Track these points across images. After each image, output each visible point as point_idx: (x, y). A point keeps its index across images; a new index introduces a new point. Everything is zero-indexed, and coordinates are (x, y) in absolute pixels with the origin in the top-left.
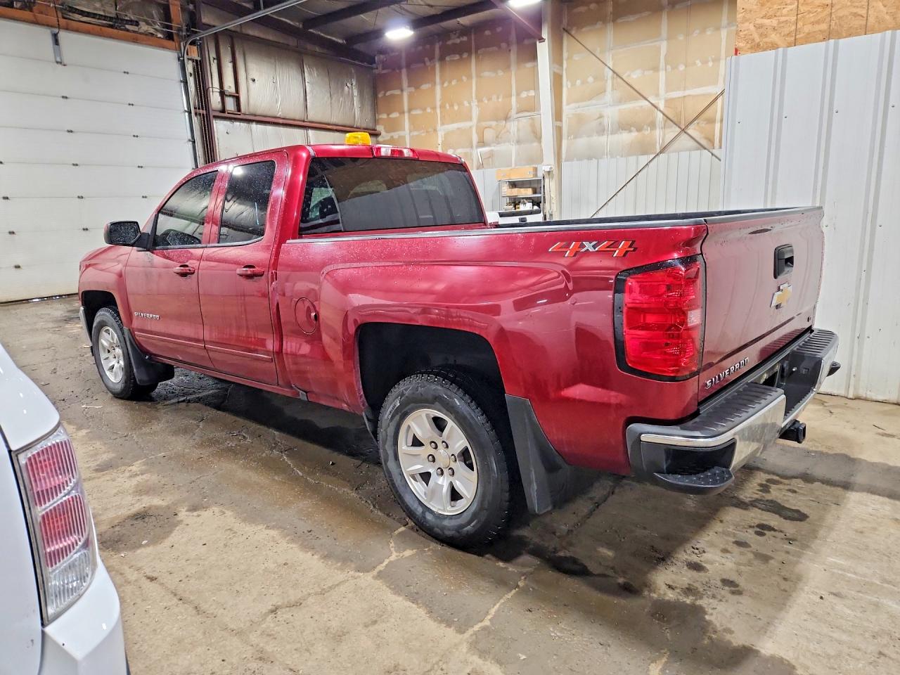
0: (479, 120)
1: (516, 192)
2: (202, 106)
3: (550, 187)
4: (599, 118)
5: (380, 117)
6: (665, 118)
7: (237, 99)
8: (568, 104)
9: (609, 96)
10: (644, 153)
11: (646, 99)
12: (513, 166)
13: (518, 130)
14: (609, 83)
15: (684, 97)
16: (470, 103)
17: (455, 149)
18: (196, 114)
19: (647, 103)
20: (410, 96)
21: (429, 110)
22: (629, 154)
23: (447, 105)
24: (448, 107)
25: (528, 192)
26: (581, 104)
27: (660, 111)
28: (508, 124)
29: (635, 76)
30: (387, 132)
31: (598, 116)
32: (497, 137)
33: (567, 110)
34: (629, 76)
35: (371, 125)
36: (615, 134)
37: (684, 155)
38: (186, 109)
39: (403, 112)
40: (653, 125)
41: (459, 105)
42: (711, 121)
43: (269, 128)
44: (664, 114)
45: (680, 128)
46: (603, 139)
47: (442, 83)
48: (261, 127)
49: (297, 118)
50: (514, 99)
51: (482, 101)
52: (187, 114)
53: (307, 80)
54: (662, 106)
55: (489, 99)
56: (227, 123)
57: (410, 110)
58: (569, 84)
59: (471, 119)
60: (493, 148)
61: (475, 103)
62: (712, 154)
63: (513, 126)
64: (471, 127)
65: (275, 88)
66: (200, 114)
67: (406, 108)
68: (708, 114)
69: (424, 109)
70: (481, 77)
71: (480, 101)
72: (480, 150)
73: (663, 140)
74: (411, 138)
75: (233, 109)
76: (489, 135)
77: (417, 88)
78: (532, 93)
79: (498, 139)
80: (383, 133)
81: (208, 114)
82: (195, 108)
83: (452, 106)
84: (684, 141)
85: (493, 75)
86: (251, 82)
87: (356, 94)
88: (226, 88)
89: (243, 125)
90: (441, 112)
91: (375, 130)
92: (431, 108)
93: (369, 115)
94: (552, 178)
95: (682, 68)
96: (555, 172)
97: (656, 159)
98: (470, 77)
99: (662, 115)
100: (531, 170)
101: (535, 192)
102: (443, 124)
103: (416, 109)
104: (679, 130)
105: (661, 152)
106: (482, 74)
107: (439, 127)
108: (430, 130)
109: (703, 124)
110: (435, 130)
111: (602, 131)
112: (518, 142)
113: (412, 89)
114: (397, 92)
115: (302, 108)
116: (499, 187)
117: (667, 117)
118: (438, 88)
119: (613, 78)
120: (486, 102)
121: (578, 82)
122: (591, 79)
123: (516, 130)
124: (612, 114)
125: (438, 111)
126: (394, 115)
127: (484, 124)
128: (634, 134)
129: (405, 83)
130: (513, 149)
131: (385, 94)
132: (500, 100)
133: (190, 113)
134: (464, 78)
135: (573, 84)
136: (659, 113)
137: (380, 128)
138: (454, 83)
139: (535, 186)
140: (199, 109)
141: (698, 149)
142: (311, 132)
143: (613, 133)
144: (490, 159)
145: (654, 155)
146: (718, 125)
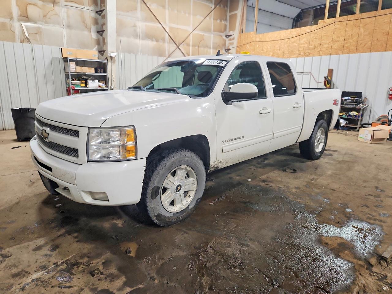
1: (83, 70)
6: (170, 37)
9: (139, 14)
10: (161, 55)
11: (160, 24)
12: (65, 46)
13: (68, 16)
14: (139, 5)
15: (177, 28)
19: (161, 26)
22: (153, 55)
25: (91, 71)
28: (56, 8)
29: (153, 7)
31: (133, 25)
32: (45, 16)
34: (150, 5)
40: (164, 40)
42: (189, 45)
44: (169, 35)
46: (137, 41)
54: (168, 31)
60: (40, 26)
63: (62, 12)
68: (187, 41)
72: (23, 24)
73: (169, 51)
76: (34, 12)
79: (45, 18)
94: (114, 63)
95: (176, 12)
101: (96, 71)
104: (176, 46)
105: (168, 57)
109: (186, 46)
111: (136, 36)
112: (69, 27)
123: (65, 15)
124: (142, 26)
128: (155, 43)
130: (65, 32)
136: (166, 33)
143: (143, 39)
144: (37, 35)
145: (166, 58)
146: (191, 48)
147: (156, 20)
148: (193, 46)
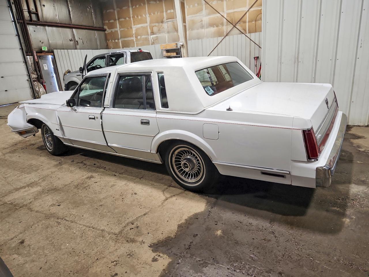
0: (150, 23)
1: (169, 54)
2: (21, 19)
3: (183, 51)
4: (201, 21)
5: (105, 22)
6: (227, 21)
7: (37, 15)
8: (188, 16)
9: (204, 12)
10: (220, 36)
11: (219, 13)
12: (167, 43)
13: (168, 27)
14: (204, 6)
15: (234, 12)
16: (145, 15)
17: (141, 36)
18: (18, 22)
19: (220, 15)
20: (118, 12)
21: (127, 19)
22: (214, 37)
23: (136, 16)
24: (136, 17)
25: (174, 54)
26: (193, 15)
27: (225, 18)
28: (163, 24)
29: (214, 4)
30: (109, 29)
31: (200, 21)
32: (159, 30)
33: (187, 17)
34: (212, 3)
35: (101, 26)
36: (208, 28)
37: (235, 36)
38: (13, 20)
39: (116, 20)
40: (222, 24)
41: (141, 16)
42: (245, 22)
43: (54, 28)
44: (226, 19)
45: (233, 25)
46: (203, 30)
47: (132, 7)
48: (50, 28)
49: (67, 23)
50: (165, 13)
51: (151, 14)
52: (13, 22)
53: (69, 5)
54: (225, 16)
55: (154, 14)
56: (34, 26)
57: (119, 19)
58: (187, 6)
59: (147, 23)
60: (158, 35)
61: (148, 15)
62: (246, 36)
63: (165, 25)
64: (147, 26)
65: (55, 9)
66: (20, 22)
67: (117, 18)
68: (243, 19)
69: (125, 18)
70: (149, 4)
71: (150, 14)
72: (152, 36)
73: (227, 31)
74: (121, 31)
75: (36, 20)
76: (155, 29)
77: (121, 8)
78: (172, 11)
79: (159, 31)
80: (107, 30)
81: (24, 23)
82: (17, 20)
83: (137, 17)
84: (235, 31)
85: (155, 3)
86: (43, 6)
87: (93, 12)
88: (31, 10)
89: (42, 27)
90: (133, 20)
91: (104, 28)
92: (129, 18)
93: (100, 22)
96: (185, 45)
97: (225, 39)
98: (144, 4)
99: (226, 20)
100: (175, 44)
101: (177, 54)
102: (134, 25)
103: (121, 18)
104: (233, 26)
105: (226, 36)
106: (150, 2)
107: (133, 26)
108: (128, 28)
109: (242, 23)
110: (131, 28)
111: (202, 27)
112: (168, 32)
113: (119, 9)
114: (112, 11)
115: (68, 18)
116: (162, 53)
117: (228, 21)
118: (131, 9)
119: (205, 4)
120: (153, 15)
121: (191, 6)
122: (196, 5)
123: (167, 27)
124: (206, 19)
125: (132, 19)
126: (112, 21)
127: (153, 25)
128: (216, 28)
129: (115, 7)
130: (166, 36)
131: (106, 11)
132: (159, 14)
133: (15, 21)
134: (142, 4)
135: (189, 7)
136: (224, 19)
137: (106, 27)
138: (137, 6)
139: (177, 51)
140: (19, 20)
141: (240, 34)
142: (74, 30)
143: (207, 28)
144: (157, 40)
145: (224, 37)
146: (247, 24)
147: (216, 12)
148: (249, 22)
